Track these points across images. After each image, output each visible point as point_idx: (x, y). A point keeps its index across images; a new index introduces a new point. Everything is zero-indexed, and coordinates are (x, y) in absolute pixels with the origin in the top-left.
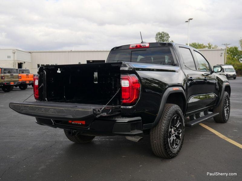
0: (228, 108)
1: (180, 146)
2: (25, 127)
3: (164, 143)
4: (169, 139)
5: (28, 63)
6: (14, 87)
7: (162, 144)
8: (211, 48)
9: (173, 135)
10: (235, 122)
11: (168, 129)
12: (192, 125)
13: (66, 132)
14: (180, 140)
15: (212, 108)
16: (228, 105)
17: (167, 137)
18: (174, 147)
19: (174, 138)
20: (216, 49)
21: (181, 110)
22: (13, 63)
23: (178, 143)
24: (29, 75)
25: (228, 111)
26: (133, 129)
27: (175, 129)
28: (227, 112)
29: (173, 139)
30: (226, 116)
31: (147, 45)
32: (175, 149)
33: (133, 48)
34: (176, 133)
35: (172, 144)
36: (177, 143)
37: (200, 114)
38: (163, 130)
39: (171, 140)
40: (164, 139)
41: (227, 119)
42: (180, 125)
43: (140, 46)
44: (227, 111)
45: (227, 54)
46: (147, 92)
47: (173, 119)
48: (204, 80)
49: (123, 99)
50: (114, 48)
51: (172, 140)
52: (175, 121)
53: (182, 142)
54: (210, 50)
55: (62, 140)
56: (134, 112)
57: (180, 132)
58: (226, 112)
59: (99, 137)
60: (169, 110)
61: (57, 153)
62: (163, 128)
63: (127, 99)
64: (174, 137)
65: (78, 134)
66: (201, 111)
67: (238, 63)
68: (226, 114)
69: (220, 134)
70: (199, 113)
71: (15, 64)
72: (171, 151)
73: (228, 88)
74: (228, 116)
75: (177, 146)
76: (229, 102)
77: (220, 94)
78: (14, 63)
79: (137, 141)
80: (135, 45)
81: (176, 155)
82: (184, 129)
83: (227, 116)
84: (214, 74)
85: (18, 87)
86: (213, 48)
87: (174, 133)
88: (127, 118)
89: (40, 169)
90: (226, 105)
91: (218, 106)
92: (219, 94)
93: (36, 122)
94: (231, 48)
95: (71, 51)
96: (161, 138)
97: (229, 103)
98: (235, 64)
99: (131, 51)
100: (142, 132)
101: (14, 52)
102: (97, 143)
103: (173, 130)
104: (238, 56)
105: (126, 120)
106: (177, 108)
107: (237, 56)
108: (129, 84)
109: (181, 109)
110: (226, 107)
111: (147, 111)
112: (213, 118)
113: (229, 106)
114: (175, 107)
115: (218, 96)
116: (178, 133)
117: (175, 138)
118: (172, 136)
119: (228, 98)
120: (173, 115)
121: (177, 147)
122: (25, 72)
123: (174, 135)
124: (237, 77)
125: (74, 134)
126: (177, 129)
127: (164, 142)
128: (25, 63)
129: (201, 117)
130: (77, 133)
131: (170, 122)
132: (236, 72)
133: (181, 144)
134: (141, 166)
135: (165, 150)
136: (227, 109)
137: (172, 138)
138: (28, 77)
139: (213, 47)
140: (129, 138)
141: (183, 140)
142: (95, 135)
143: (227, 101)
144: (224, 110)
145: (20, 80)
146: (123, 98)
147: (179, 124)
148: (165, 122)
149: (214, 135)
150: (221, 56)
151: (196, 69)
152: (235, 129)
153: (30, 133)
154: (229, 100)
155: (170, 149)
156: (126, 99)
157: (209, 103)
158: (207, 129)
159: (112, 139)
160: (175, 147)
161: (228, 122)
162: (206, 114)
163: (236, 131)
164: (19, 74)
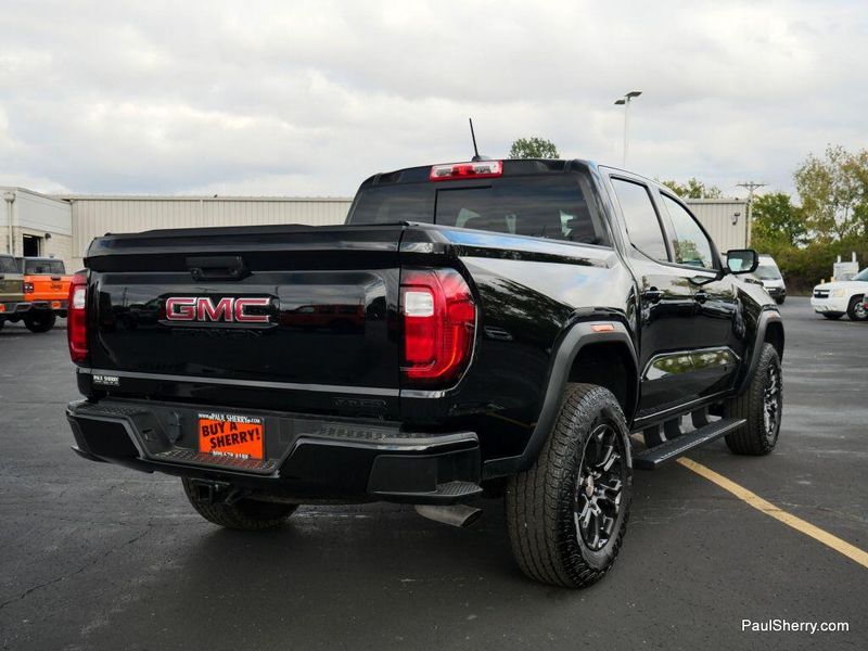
0: (774, 402)
1: (617, 540)
2: (38, 466)
3: (560, 532)
4: (576, 514)
5: (60, 237)
6: (7, 322)
7: (550, 534)
8: (702, 197)
9: (590, 499)
10: (800, 451)
11: (574, 480)
12: (656, 462)
13: (191, 487)
14: (615, 517)
15: (720, 402)
16: (776, 393)
17: (572, 509)
18: (594, 546)
19: (595, 512)
20: (717, 201)
21: (618, 406)
22: (5, 239)
23: (608, 531)
24: (63, 278)
25: (776, 413)
26: (445, 478)
27: (599, 475)
28: (772, 417)
29: (592, 514)
30: (768, 430)
31: (495, 169)
32: (596, 554)
33: (442, 179)
34: (603, 492)
35: (589, 534)
36: (606, 529)
37: (681, 423)
38: (556, 483)
39: (583, 518)
40: (561, 516)
41: (771, 439)
42: (616, 462)
43: (470, 173)
44: (771, 412)
45: (754, 219)
46: (494, 339)
47: (593, 441)
48: (697, 298)
49: (411, 364)
50: (373, 177)
51: (587, 520)
52: (599, 447)
53: (623, 526)
54: (696, 204)
55: (174, 516)
56: (449, 414)
57: (616, 489)
58: (767, 415)
59: (312, 507)
60: (580, 407)
61: (154, 567)
62: (557, 473)
63: (427, 364)
64: (593, 506)
65: (235, 497)
66: (685, 411)
67: (790, 250)
68: (767, 424)
69: (751, 494)
70: (677, 419)
71: (13, 242)
72: (583, 561)
73: (775, 332)
74: (775, 431)
75: (604, 541)
76: (778, 379)
77: (751, 353)
78: (8, 237)
79: (458, 525)
80: (451, 168)
81: (603, 575)
82: (630, 478)
83: (771, 430)
84: (728, 278)
85: (21, 323)
86: (706, 197)
87: (594, 493)
88: (423, 435)
89: (85, 631)
90: (769, 392)
91: (742, 395)
92: (744, 352)
93: (77, 448)
94: (766, 197)
95: (216, 199)
96: (549, 511)
97: (778, 385)
98: (782, 252)
99: (437, 190)
100: (481, 489)
101: (11, 197)
102: (306, 529)
103: (590, 480)
104: (790, 225)
105: (421, 443)
106: (608, 401)
107: (786, 226)
108: (432, 308)
109: (621, 406)
110: (770, 399)
111: (497, 412)
112: (723, 438)
113: (778, 395)
114: (598, 397)
115: (742, 357)
116: (607, 492)
117: (598, 511)
118: (587, 505)
119: (775, 365)
120: (593, 426)
121: (604, 545)
122: (47, 268)
123: (595, 499)
124: (787, 298)
125: (218, 496)
126: (606, 476)
127: (561, 526)
128: (48, 236)
129: (686, 434)
130: (231, 494)
131: (580, 451)
132: (786, 281)
133: (619, 534)
134: (472, 617)
135: (563, 556)
136: (772, 406)
137: (587, 513)
138: (60, 287)
139: (707, 192)
140: (430, 512)
141: (626, 517)
142: (299, 501)
143: (773, 378)
144: (763, 409)
145: (26, 299)
146: (408, 359)
147: (611, 461)
148: (563, 450)
149: (732, 497)
150: (734, 224)
151: (670, 260)
152: (806, 479)
153: (55, 490)
154: (778, 372)
155: (580, 552)
156: (420, 364)
157: (710, 385)
158: (706, 476)
159: (361, 512)
160: (597, 545)
161: (777, 452)
162: (699, 422)
163: (807, 486)
164: (26, 274)
